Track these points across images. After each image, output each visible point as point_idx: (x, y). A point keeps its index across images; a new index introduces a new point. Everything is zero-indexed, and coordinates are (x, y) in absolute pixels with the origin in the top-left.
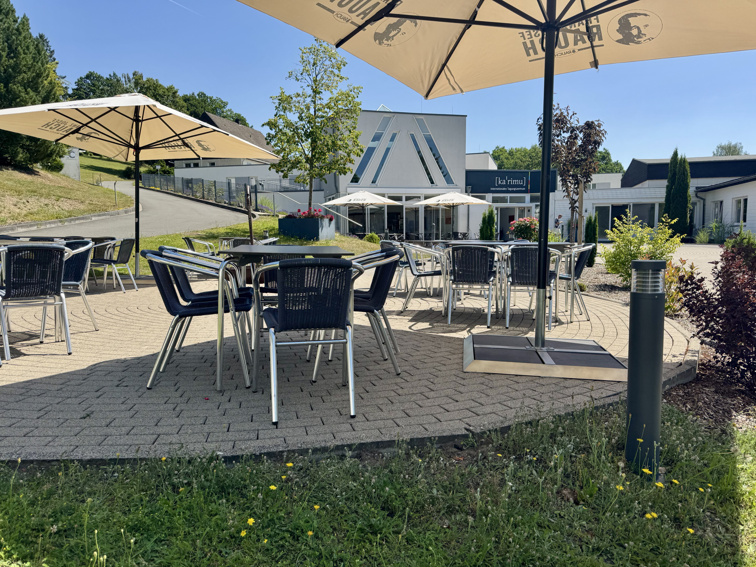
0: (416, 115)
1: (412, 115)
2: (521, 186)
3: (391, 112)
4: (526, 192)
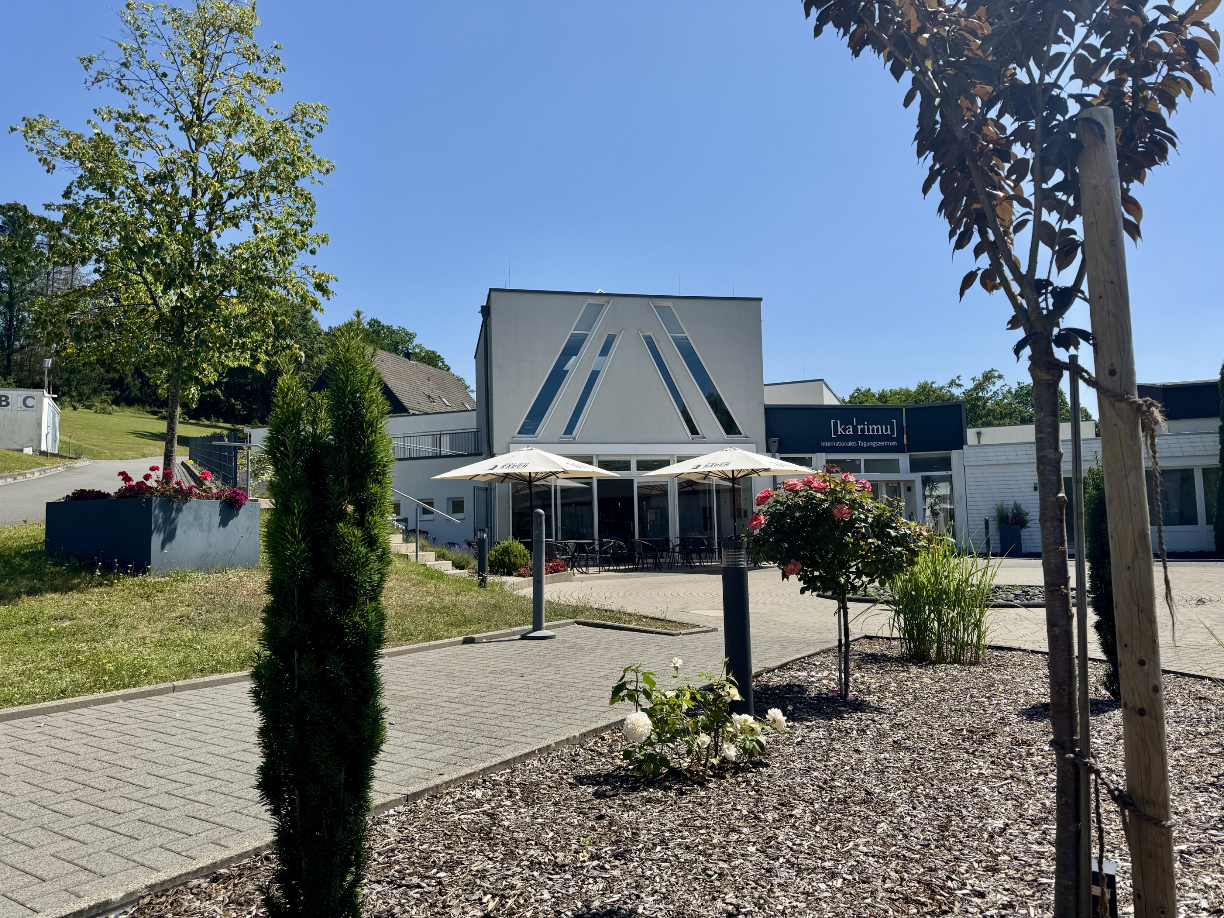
0: (655, 300)
1: (646, 300)
2: (889, 438)
3: (601, 294)
4: (900, 449)
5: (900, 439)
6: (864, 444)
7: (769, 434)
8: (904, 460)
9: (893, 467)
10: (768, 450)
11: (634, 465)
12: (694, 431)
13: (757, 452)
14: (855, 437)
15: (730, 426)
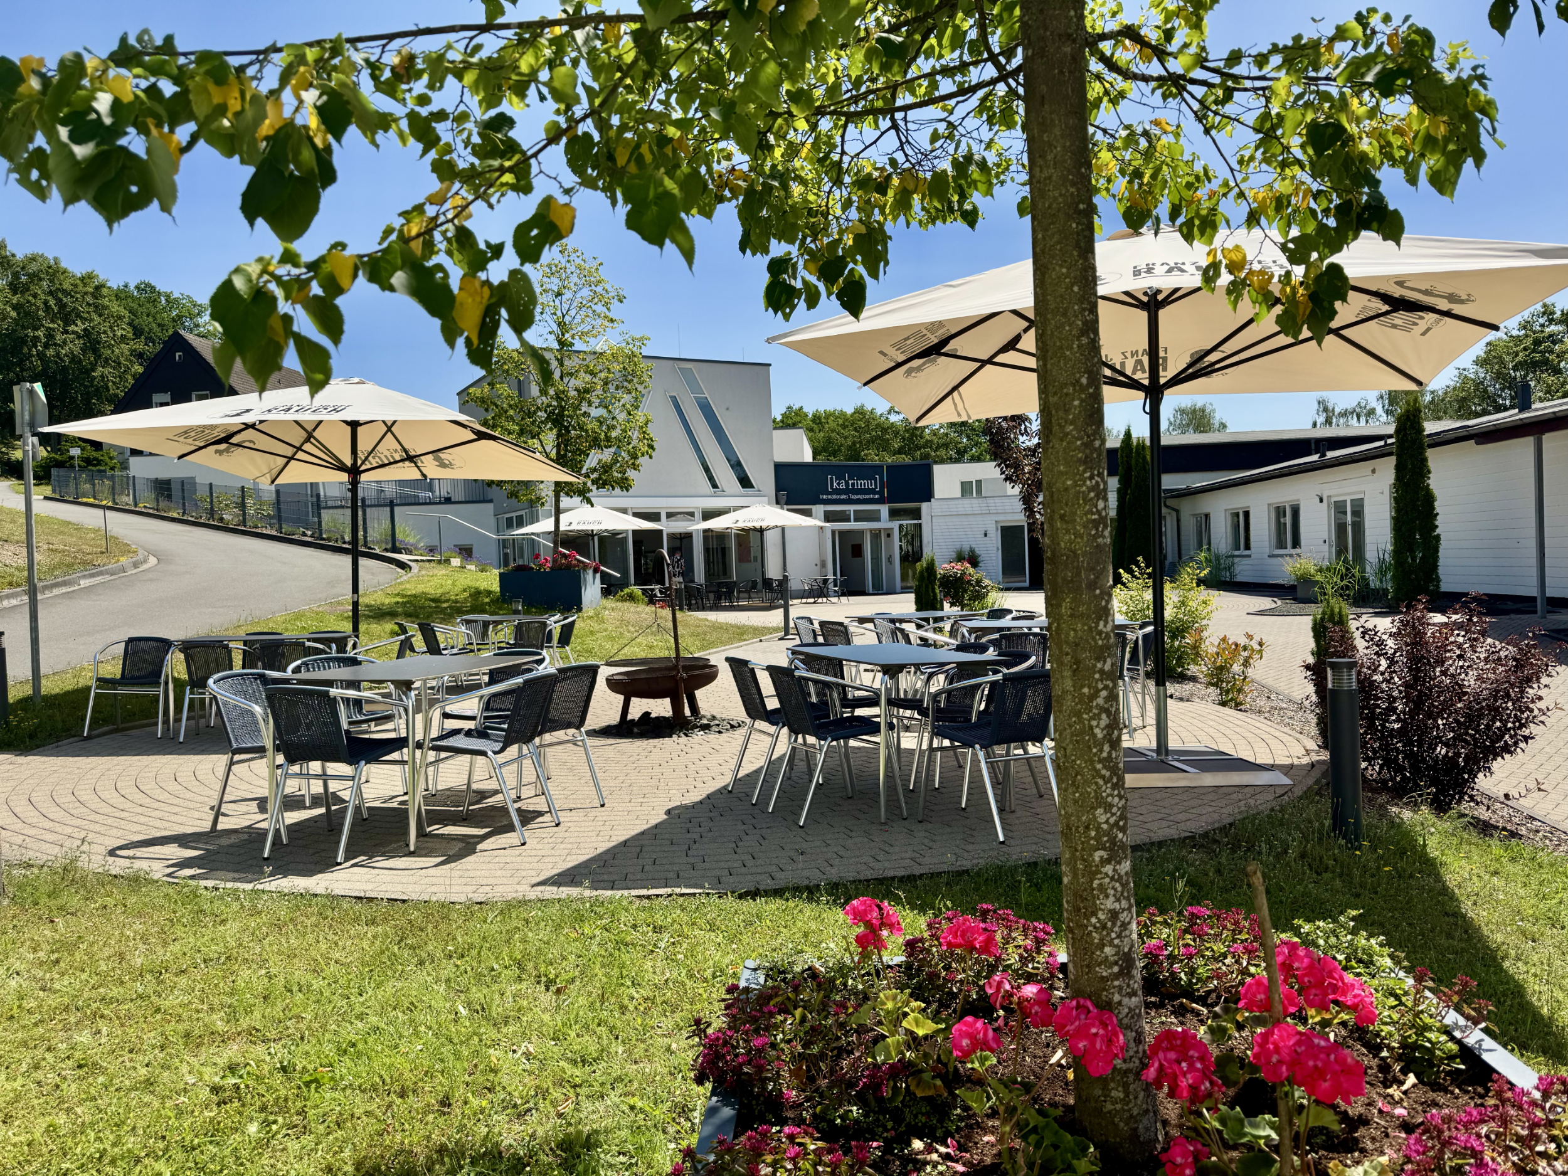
0: (679, 362)
1: (671, 362)
2: (873, 492)
4: (880, 501)
5: (881, 493)
6: (854, 497)
7: (778, 489)
8: (884, 510)
9: (874, 517)
10: (778, 503)
11: (663, 516)
12: (715, 486)
13: (769, 503)
14: (847, 491)
15: (745, 482)
